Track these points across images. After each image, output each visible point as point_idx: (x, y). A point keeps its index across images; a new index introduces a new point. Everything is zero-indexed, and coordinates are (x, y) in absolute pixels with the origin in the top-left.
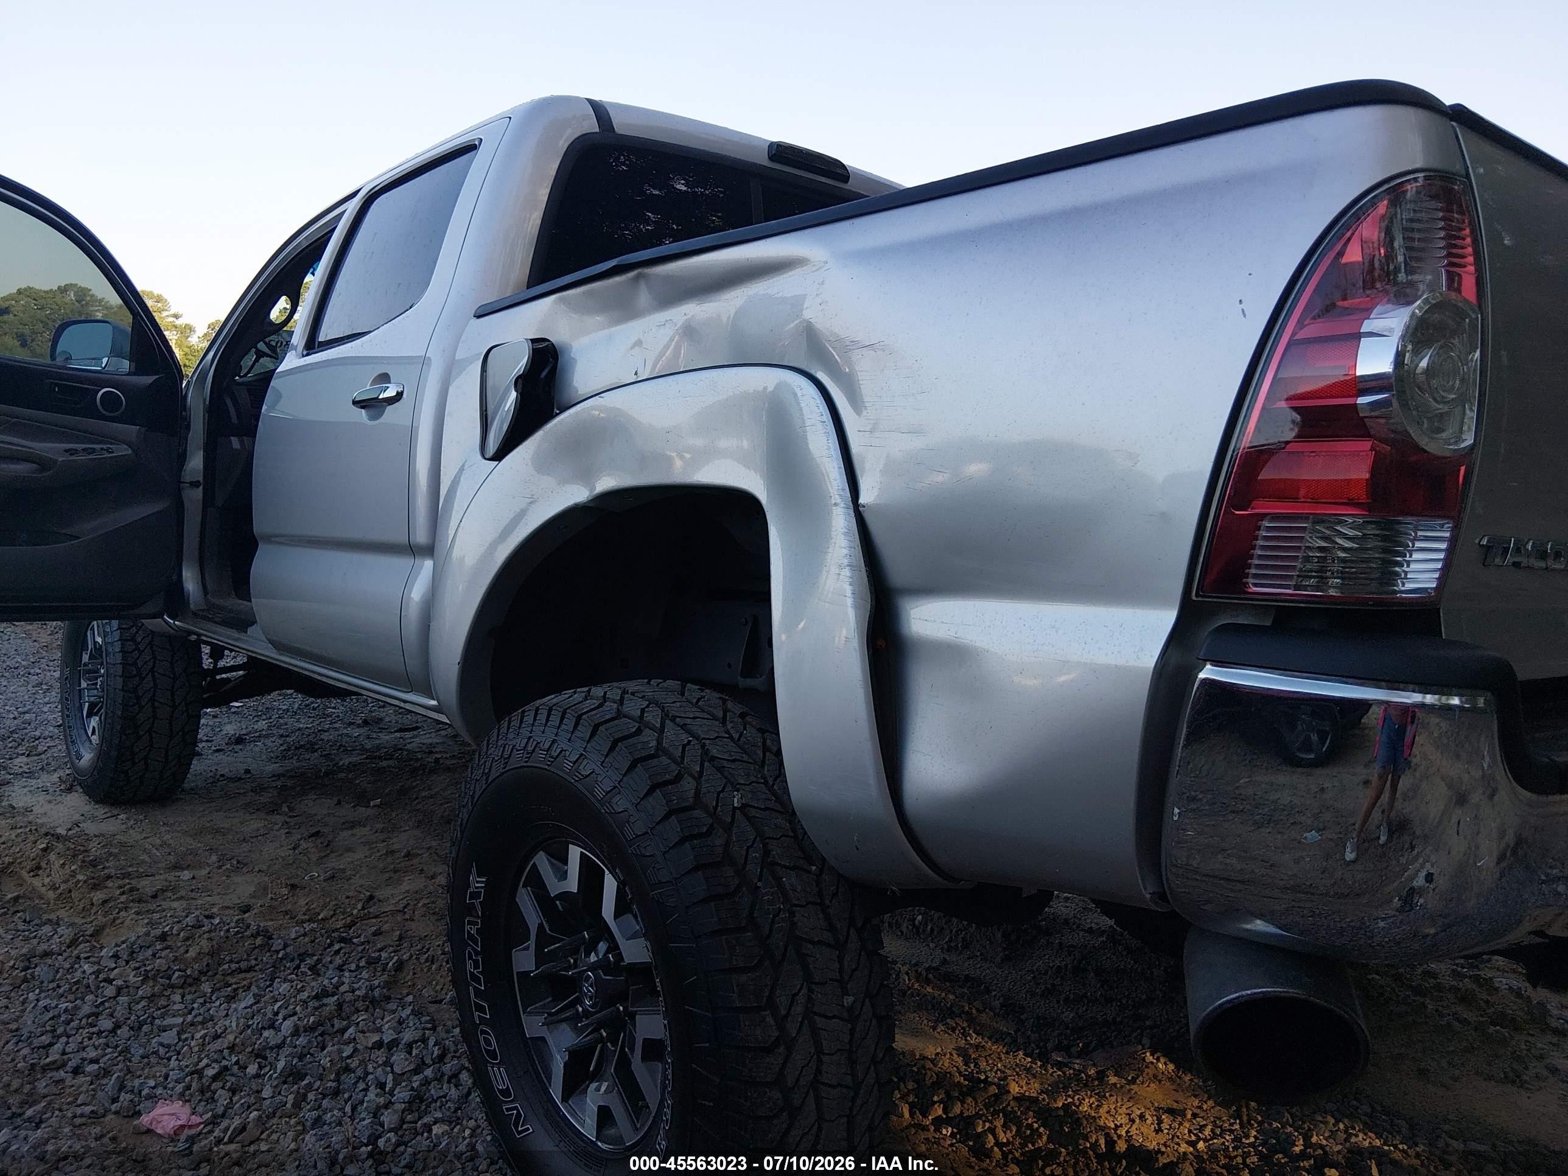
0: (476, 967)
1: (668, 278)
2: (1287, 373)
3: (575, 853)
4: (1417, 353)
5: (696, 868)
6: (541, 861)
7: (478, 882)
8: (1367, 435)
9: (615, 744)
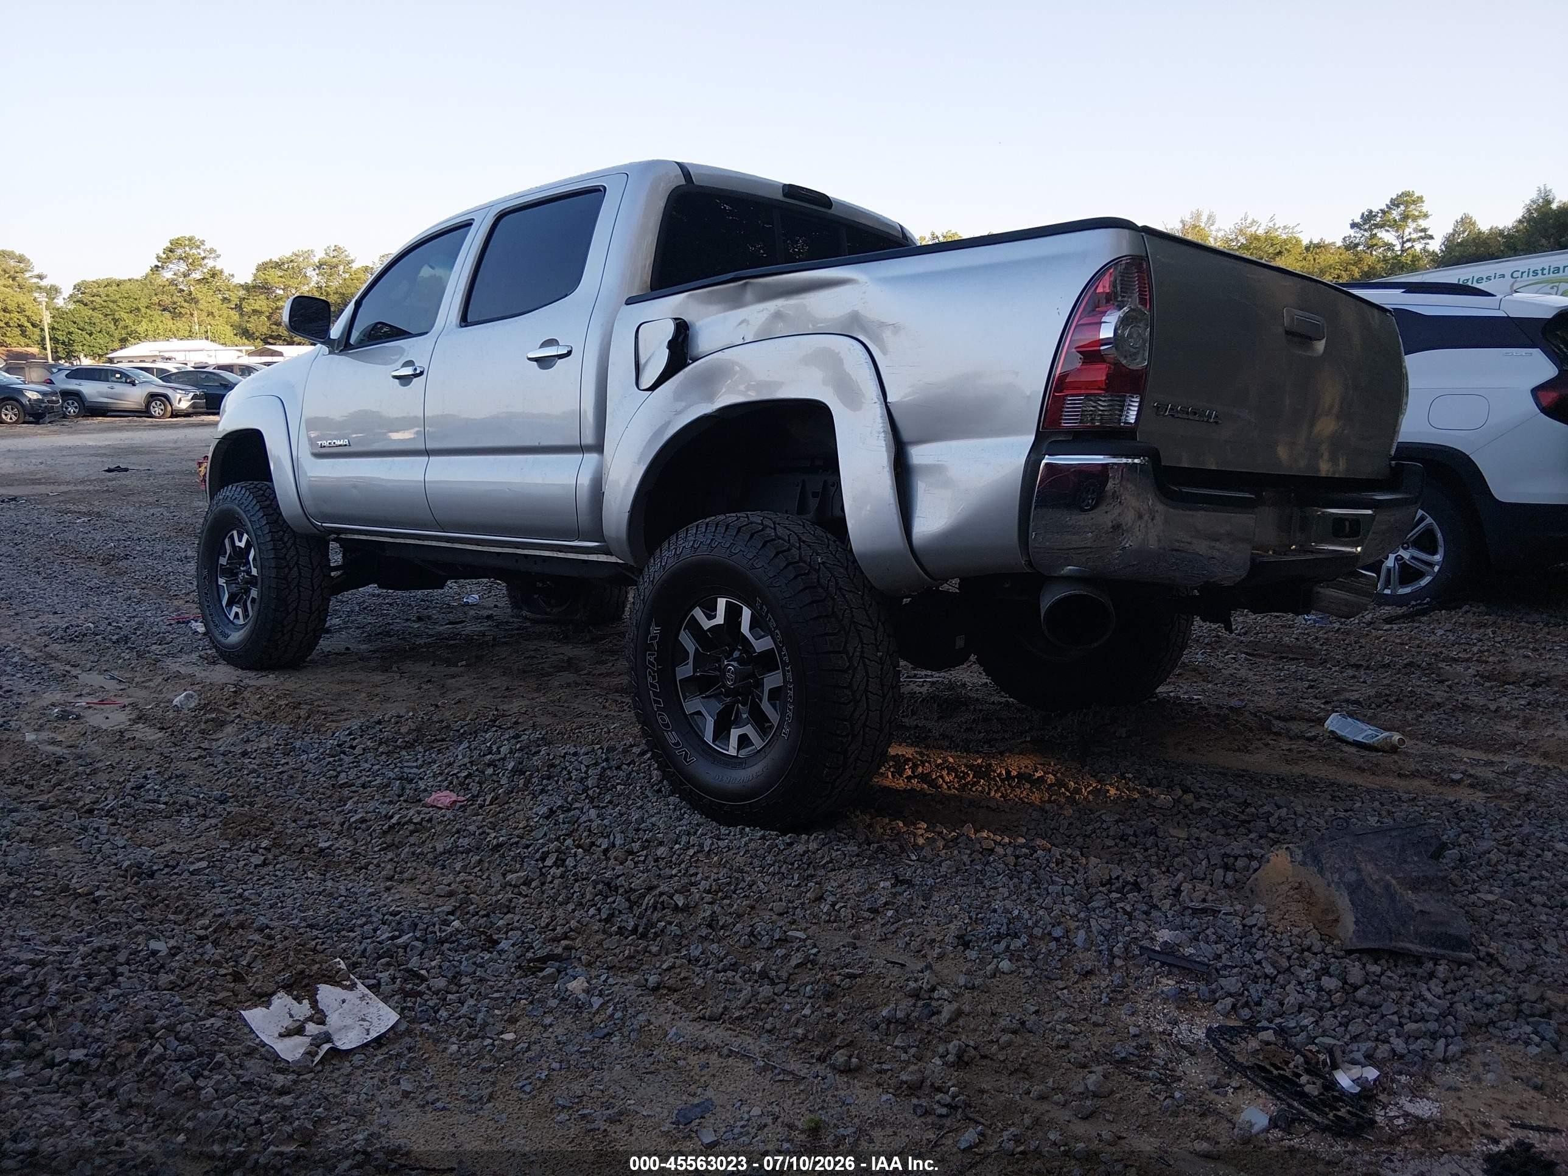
0: (654, 679)
1: (766, 285)
2: (1075, 338)
3: (722, 603)
4: (1124, 330)
5: (805, 589)
6: (698, 613)
7: (655, 630)
8: (1104, 361)
9: (752, 536)
